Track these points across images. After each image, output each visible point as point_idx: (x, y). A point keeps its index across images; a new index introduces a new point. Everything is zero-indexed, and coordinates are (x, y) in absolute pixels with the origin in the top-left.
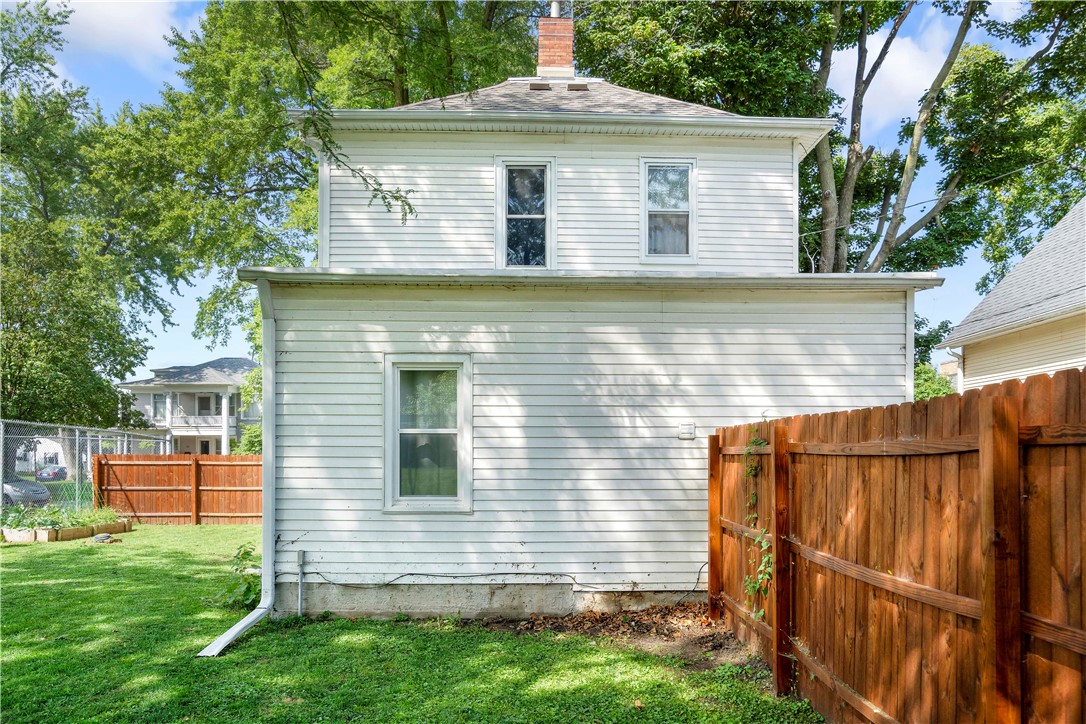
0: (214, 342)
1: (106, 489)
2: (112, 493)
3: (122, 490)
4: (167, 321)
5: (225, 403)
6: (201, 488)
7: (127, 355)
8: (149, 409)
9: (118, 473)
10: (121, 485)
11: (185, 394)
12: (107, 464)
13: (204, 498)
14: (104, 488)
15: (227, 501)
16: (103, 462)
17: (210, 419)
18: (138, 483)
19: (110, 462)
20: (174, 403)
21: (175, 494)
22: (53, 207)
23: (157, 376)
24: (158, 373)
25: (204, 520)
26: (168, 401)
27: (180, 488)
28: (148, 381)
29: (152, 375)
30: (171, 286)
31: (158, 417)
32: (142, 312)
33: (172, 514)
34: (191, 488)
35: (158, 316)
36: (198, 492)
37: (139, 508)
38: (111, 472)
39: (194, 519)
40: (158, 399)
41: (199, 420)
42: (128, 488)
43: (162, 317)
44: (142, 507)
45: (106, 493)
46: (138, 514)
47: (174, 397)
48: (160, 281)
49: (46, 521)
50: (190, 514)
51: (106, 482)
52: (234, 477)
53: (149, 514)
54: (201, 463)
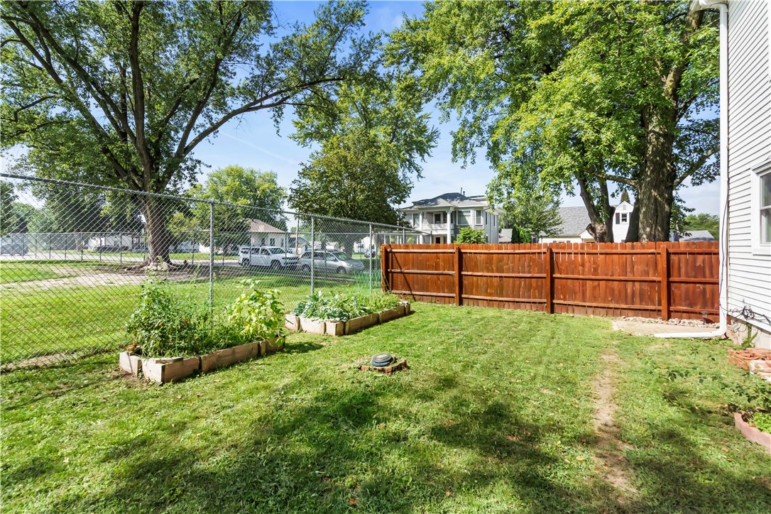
0: (465, 162)
1: (391, 272)
2: (395, 275)
3: (401, 273)
4: (419, 175)
5: (449, 216)
6: (463, 273)
7: (401, 191)
8: (412, 221)
9: (399, 259)
10: (401, 269)
11: (428, 213)
12: (391, 252)
13: (465, 282)
14: (389, 270)
15: (485, 286)
16: (388, 250)
17: (442, 225)
18: (413, 268)
19: (394, 250)
20: (423, 218)
21: (441, 277)
22: (369, 125)
23: (415, 205)
24: (415, 203)
25: (465, 302)
26: (421, 217)
27: (446, 272)
28: (411, 208)
29: (413, 205)
30: (421, 158)
31: (416, 226)
32: (408, 172)
33: (439, 294)
34: (455, 272)
35: (415, 173)
36: (461, 276)
37: (414, 288)
38: (394, 258)
39: (457, 300)
40: (416, 216)
41: (437, 226)
42: (406, 271)
43: (417, 174)
44: (416, 287)
45: (390, 274)
46: (414, 293)
47: (423, 215)
48: (416, 155)
49: (335, 312)
50: (454, 295)
51: (390, 266)
52: (491, 263)
53: (421, 293)
54: (463, 251)
